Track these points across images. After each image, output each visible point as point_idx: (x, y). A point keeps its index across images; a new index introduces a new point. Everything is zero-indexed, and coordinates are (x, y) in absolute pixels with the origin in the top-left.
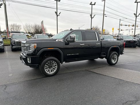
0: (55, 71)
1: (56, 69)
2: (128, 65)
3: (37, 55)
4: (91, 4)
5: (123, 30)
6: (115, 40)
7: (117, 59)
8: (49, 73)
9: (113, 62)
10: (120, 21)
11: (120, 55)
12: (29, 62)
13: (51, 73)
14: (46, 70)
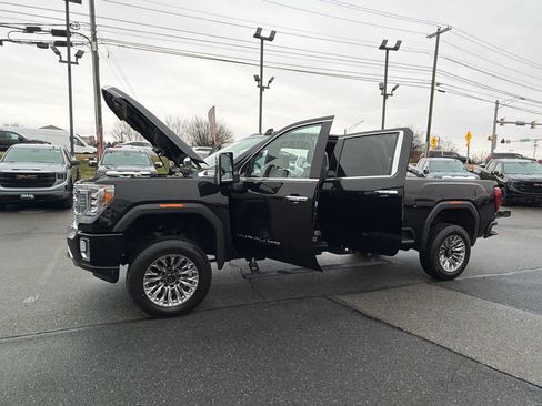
0: (188, 297)
1: (194, 289)
2: (514, 281)
3: (114, 230)
4: (382, 47)
5: (509, 142)
6: (472, 177)
7: (463, 255)
8: (161, 304)
9: (447, 265)
10: (497, 109)
11: (480, 240)
12: (83, 255)
13: (172, 304)
14: (153, 292)
